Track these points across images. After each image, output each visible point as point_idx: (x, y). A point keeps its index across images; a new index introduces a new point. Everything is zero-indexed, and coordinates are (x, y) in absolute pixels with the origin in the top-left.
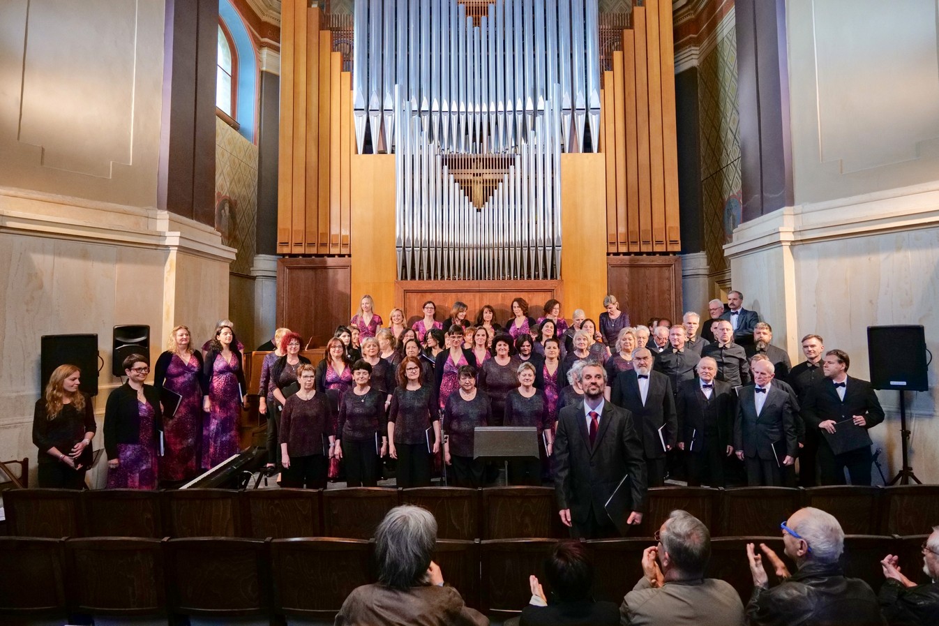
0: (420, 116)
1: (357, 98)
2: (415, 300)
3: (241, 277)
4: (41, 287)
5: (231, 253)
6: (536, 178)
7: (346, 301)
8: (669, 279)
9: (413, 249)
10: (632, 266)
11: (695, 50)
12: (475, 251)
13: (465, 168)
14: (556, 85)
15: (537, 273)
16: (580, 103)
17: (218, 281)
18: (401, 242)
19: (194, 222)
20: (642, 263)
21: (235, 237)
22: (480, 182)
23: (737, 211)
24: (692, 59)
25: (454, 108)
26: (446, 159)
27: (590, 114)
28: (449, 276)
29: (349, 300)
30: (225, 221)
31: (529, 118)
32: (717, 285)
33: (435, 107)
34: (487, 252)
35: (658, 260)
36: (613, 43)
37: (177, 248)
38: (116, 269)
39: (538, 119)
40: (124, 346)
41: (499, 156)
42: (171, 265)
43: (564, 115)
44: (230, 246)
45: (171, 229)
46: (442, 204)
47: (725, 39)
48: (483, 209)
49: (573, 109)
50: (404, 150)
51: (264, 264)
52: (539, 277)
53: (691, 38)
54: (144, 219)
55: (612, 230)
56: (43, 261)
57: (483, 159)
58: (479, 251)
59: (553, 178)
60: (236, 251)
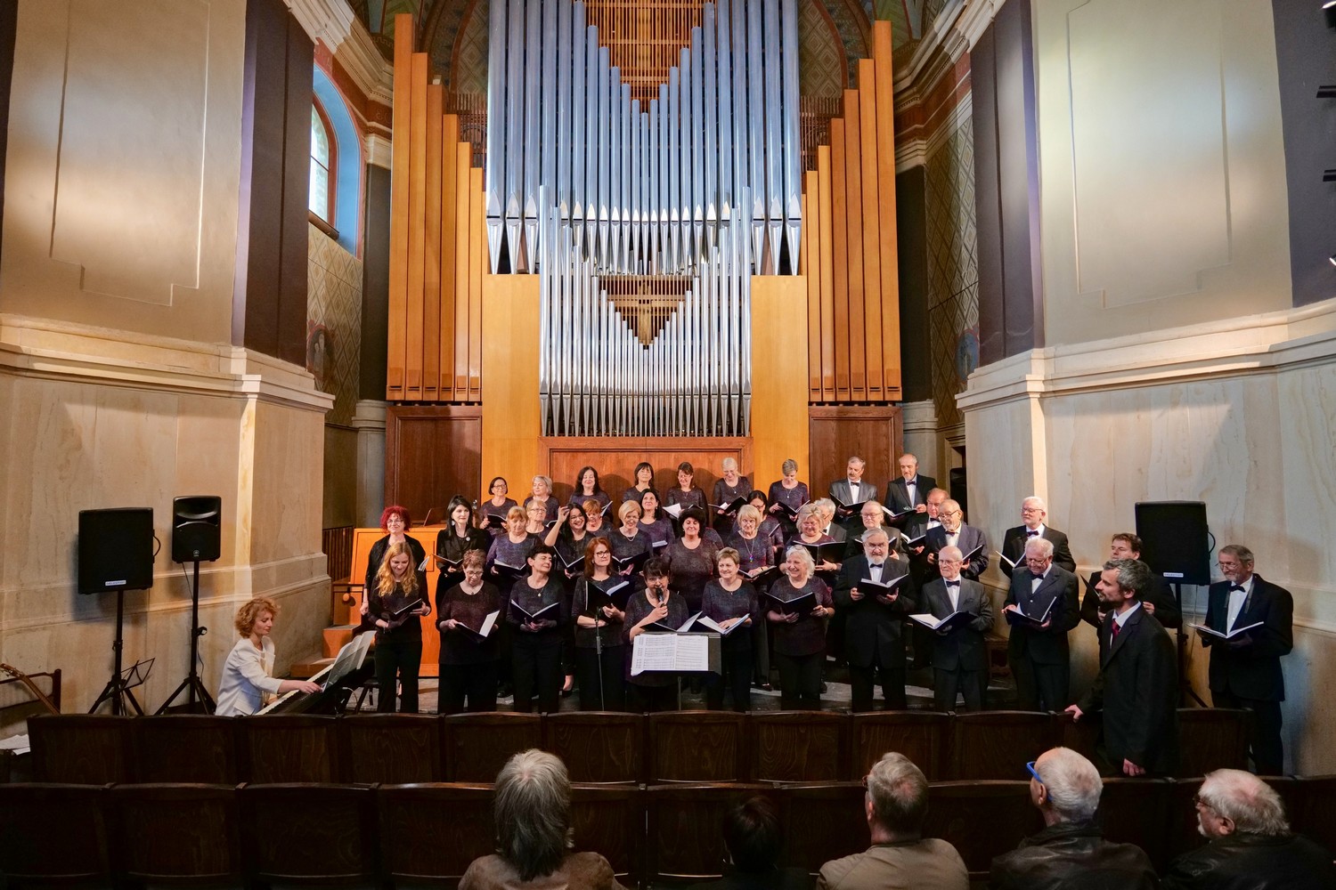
0: (571, 226)
1: (490, 201)
2: (563, 460)
3: (340, 428)
4: (79, 446)
5: (327, 401)
6: (719, 307)
7: (475, 460)
8: (887, 436)
9: (561, 396)
10: (840, 419)
11: (921, 145)
12: (641, 400)
13: (628, 293)
14: (745, 189)
15: (719, 427)
16: (776, 212)
17: (310, 436)
18: (546, 387)
19: (280, 361)
20: (853, 415)
21: (332, 378)
22: (648, 311)
23: (974, 350)
24: (918, 155)
25: (615, 216)
26: (605, 282)
27: (788, 226)
28: (607, 431)
29: (479, 461)
30: (319, 358)
31: (711, 230)
32: (947, 442)
33: (591, 215)
34: (656, 400)
35: (874, 411)
36: (818, 134)
37: (256, 396)
38: (178, 423)
39: (723, 231)
40: (187, 523)
41: (672, 278)
42: (249, 418)
43: (755, 226)
44: (324, 392)
45: (248, 372)
46: (600, 339)
47: (959, 132)
48: (651, 346)
49: (767, 219)
50: (551, 268)
51: (369, 411)
52: (722, 432)
53: (916, 129)
54: (214, 359)
55: (816, 373)
56: (82, 414)
57: (652, 281)
58: (646, 399)
59: (740, 307)
60: (333, 397)
